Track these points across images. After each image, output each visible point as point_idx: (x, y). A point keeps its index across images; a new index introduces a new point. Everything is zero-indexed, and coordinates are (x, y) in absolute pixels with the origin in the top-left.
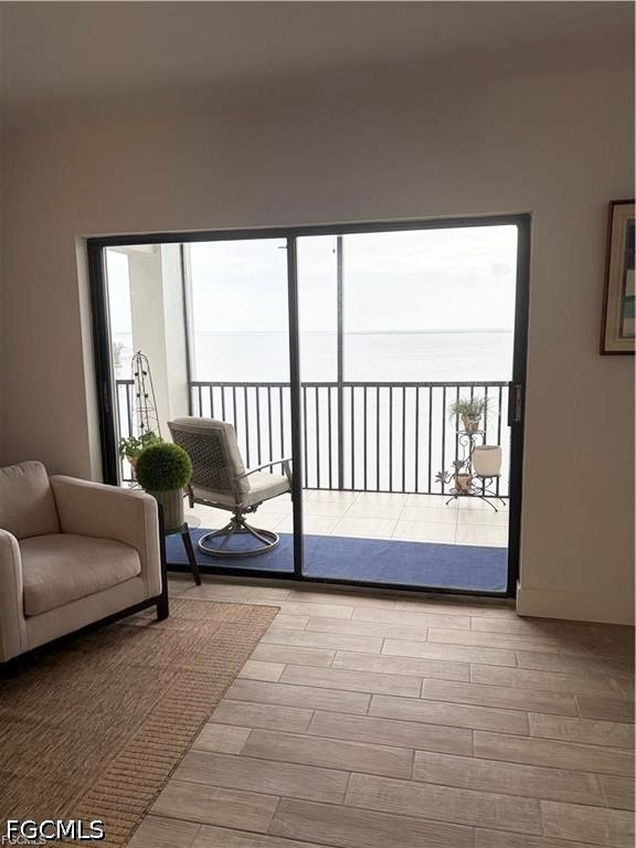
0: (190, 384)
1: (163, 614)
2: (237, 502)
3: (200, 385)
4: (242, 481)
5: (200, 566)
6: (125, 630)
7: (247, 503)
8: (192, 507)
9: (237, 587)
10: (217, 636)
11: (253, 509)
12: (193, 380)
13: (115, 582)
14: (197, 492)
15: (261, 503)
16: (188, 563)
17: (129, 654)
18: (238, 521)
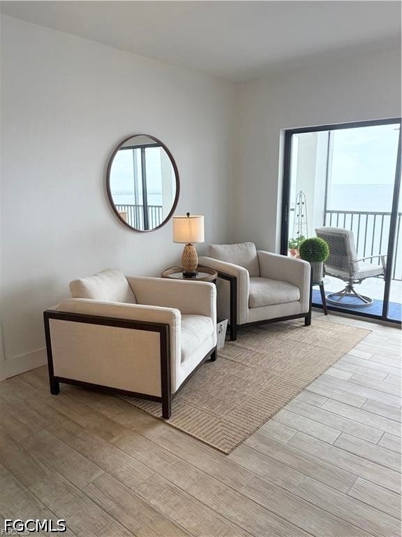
0: (326, 211)
1: (308, 323)
2: (351, 276)
3: (331, 212)
4: (355, 264)
5: (328, 307)
6: (289, 327)
7: (356, 277)
8: (324, 277)
9: (347, 319)
10: (336, 336)
11: (360, 282)
12: (327, 209)
13: (288, 301)
14: (328, 269)
15: (365, 278)
16: (322, 303)
17: (291, 336)
18: (350, 288)
